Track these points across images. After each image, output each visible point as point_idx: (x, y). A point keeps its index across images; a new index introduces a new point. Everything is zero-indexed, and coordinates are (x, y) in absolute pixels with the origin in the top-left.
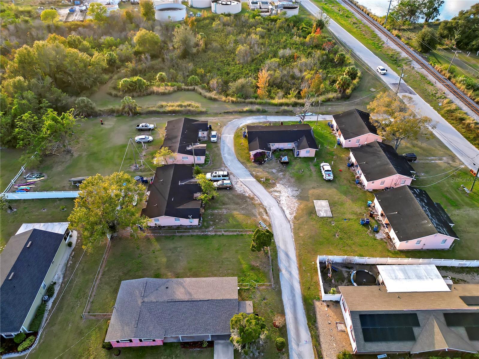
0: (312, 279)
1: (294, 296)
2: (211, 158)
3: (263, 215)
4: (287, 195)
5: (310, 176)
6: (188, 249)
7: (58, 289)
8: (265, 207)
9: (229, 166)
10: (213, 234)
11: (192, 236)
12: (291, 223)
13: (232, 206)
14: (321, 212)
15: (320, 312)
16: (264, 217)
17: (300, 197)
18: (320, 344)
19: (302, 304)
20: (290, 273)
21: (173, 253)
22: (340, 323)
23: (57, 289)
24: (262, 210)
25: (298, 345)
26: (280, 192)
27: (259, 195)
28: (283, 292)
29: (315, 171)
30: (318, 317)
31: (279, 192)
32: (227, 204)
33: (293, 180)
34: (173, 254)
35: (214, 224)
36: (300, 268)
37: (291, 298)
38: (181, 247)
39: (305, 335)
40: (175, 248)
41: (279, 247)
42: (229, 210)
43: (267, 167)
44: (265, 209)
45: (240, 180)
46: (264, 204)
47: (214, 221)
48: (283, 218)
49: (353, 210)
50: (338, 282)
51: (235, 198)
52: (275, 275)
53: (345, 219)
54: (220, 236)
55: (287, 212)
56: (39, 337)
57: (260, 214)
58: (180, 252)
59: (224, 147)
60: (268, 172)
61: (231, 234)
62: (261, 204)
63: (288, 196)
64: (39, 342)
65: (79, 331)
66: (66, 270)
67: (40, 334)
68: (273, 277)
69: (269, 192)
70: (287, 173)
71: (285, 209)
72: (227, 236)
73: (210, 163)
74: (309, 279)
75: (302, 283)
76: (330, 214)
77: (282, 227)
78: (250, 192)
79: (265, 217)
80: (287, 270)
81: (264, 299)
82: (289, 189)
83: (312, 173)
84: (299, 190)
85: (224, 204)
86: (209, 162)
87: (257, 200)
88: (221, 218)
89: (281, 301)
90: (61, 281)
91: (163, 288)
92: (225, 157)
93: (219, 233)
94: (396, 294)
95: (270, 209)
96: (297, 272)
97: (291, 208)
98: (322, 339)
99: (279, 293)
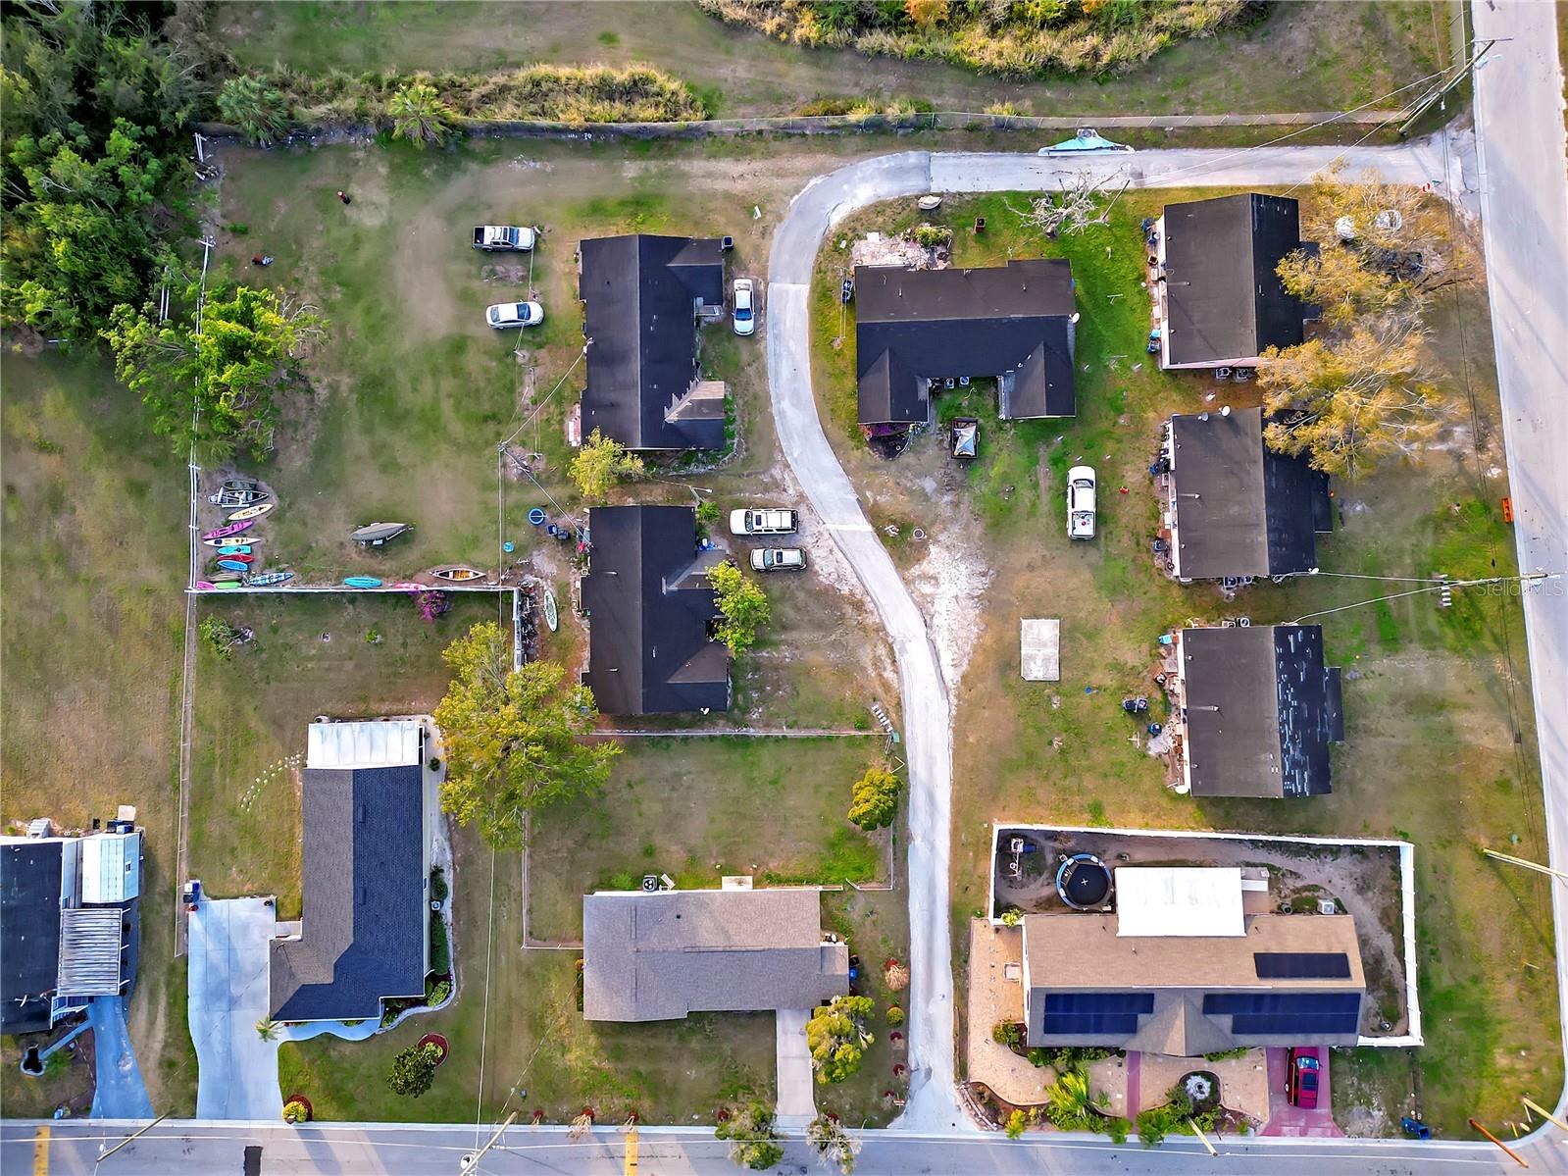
0: (975, 867)
1: (932, 902)
2: (739, 420)
3: (885, 669)
4: (954, 591)
5: (1032, 513)
6: (706, 781)
7: (451, 876)
8: (890, 640)
9: (795, 460)
10: (762, 733)
11: (712, 738)
12: (952, 697)
13: (805, 636)
14: (1032, 663)
15: (979, 942)
16: (886, 675)
17: (990, 601)
18: (966, 1005)
19: (947, 921)
20: (933, 849)
21: (674, 789)
22: (1013, 966)
23: (448, 878)
24: (882, 651)
25: (927, 1002)
26: (936, 579)
27: (877, 592)
28: (911, 891)
29: (1050, 488)
30: (974, 952)
31: (933, 582)
32: (792, 629)
33: (977, 530)
34: (675, 794)
35: (762, 701)
36: (955, 833)
37: (926, 906)
38: (690, 773)
39: (944, 982)
40: (678, 775)
41: (915, 773)
42: (797, 648)
43: (908, 467)
44: (892, 649)
45: (828, 526)
46: (889, 629)
47: (761, 689)
48: (934, 680)
49: (1118, 655)
50: (1029, 875)
51: (813, 607)
52: (899, 854)
53: (1089, 689)
54: (777, 740)
55: (946, 658)
56: (453, 977)
57: (877, 662)
58: (690, 788)
59: (778, 356)
60: (910, 492)
61: (804, 733)
62: (881, 628)
63: (956, 597)
64: (458, 988)
65: (524, 970)
66: (449, 830)
67: (453, 972)
68: (895, 859)
69: (907, 582)
70: (967, 497)
71: (941, 645)
72: (794, 740)
73: (739, 442)
74: (970, 866)
75: (954, 873)
76: (1053, 673)
77: (927, 711)
78: (854, 581)
79: (889, 675)
80: (924, 839)
81: (872, 913)
82: (962, 568)
83: (1038, 497)
84: (991, 572)
85: (784, 628)
86: (736, 441)
87: (872, 612)
88: (778, 680)
89: (906, 913)
90: (449, 856)
91: (671, 915)
92: (781, 413)
93: (775, 733)
94: (1133, 941)
95: (903, 650)
96: (947, 843)
97: (959, 642)
98: (973, 997)
99: (903, 894)
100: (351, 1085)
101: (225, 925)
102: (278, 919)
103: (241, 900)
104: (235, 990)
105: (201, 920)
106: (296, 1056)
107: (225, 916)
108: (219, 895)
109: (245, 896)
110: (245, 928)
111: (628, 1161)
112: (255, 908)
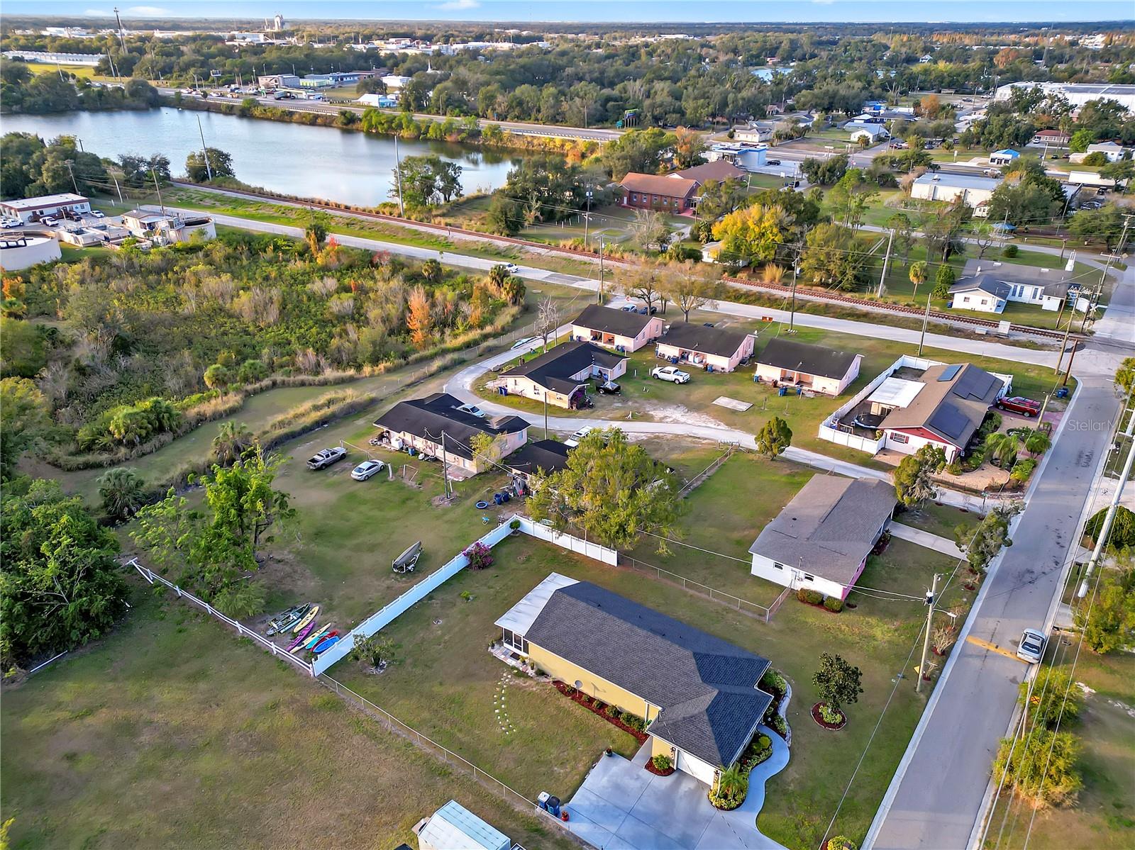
4: (678, 415)
5: (661, 389)
8: (685, 435)
9: (561, 428)
10: (700, 482)
14: (738, 407)
27: (656, 430)
43: (603, 406)
48: (720, 431)
49: (753, 391)
57: (694, 442)
60: (616, 409)
63: (683, 415)
65: (788, 631)
69: (660, 422)
76: (747, 404)
78: (642, 434)
83: (656, 386)
91: (791, 522)
95: (693, 433)
97: (706, 421)
100: (833, 793)
101: (602, 803)
102: (630, 758)
103: (589, 779)
104: (674, 834)
105: (581, 821)
106: (777, 819)
107: (594, 798)
108: (569, 793)
109: (587, 772)
110: (618, 788)
111: (992, 649)
112: (606, 770)
